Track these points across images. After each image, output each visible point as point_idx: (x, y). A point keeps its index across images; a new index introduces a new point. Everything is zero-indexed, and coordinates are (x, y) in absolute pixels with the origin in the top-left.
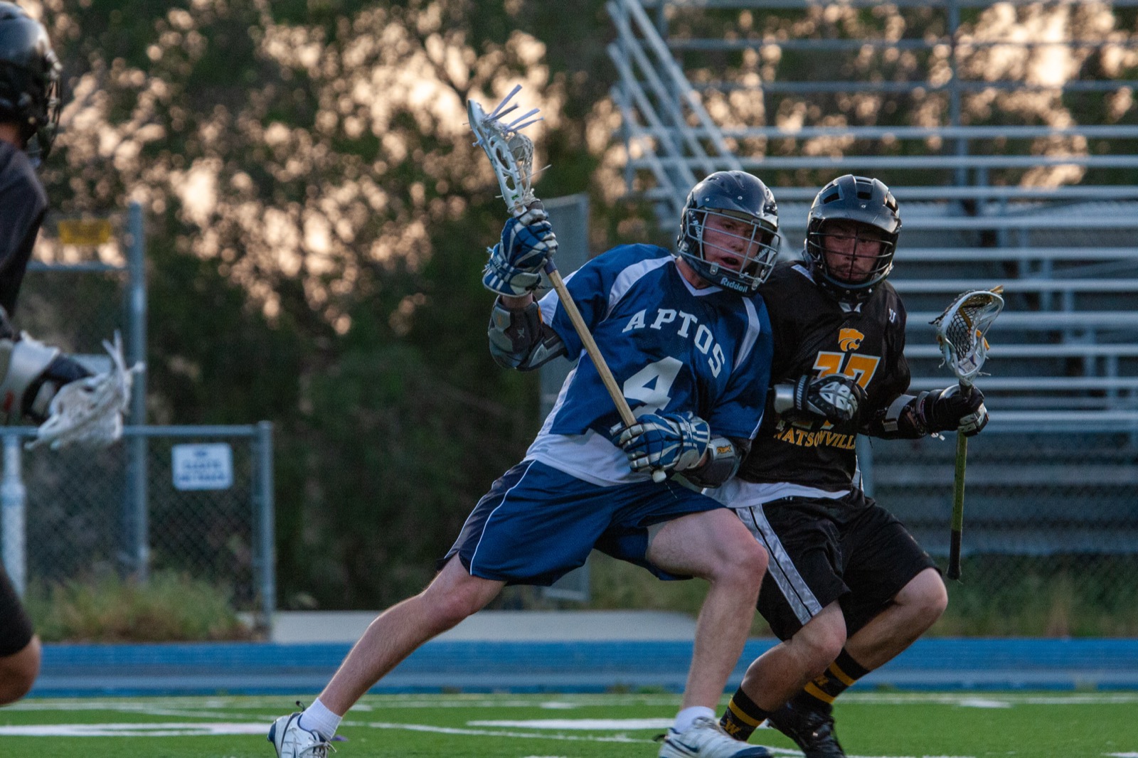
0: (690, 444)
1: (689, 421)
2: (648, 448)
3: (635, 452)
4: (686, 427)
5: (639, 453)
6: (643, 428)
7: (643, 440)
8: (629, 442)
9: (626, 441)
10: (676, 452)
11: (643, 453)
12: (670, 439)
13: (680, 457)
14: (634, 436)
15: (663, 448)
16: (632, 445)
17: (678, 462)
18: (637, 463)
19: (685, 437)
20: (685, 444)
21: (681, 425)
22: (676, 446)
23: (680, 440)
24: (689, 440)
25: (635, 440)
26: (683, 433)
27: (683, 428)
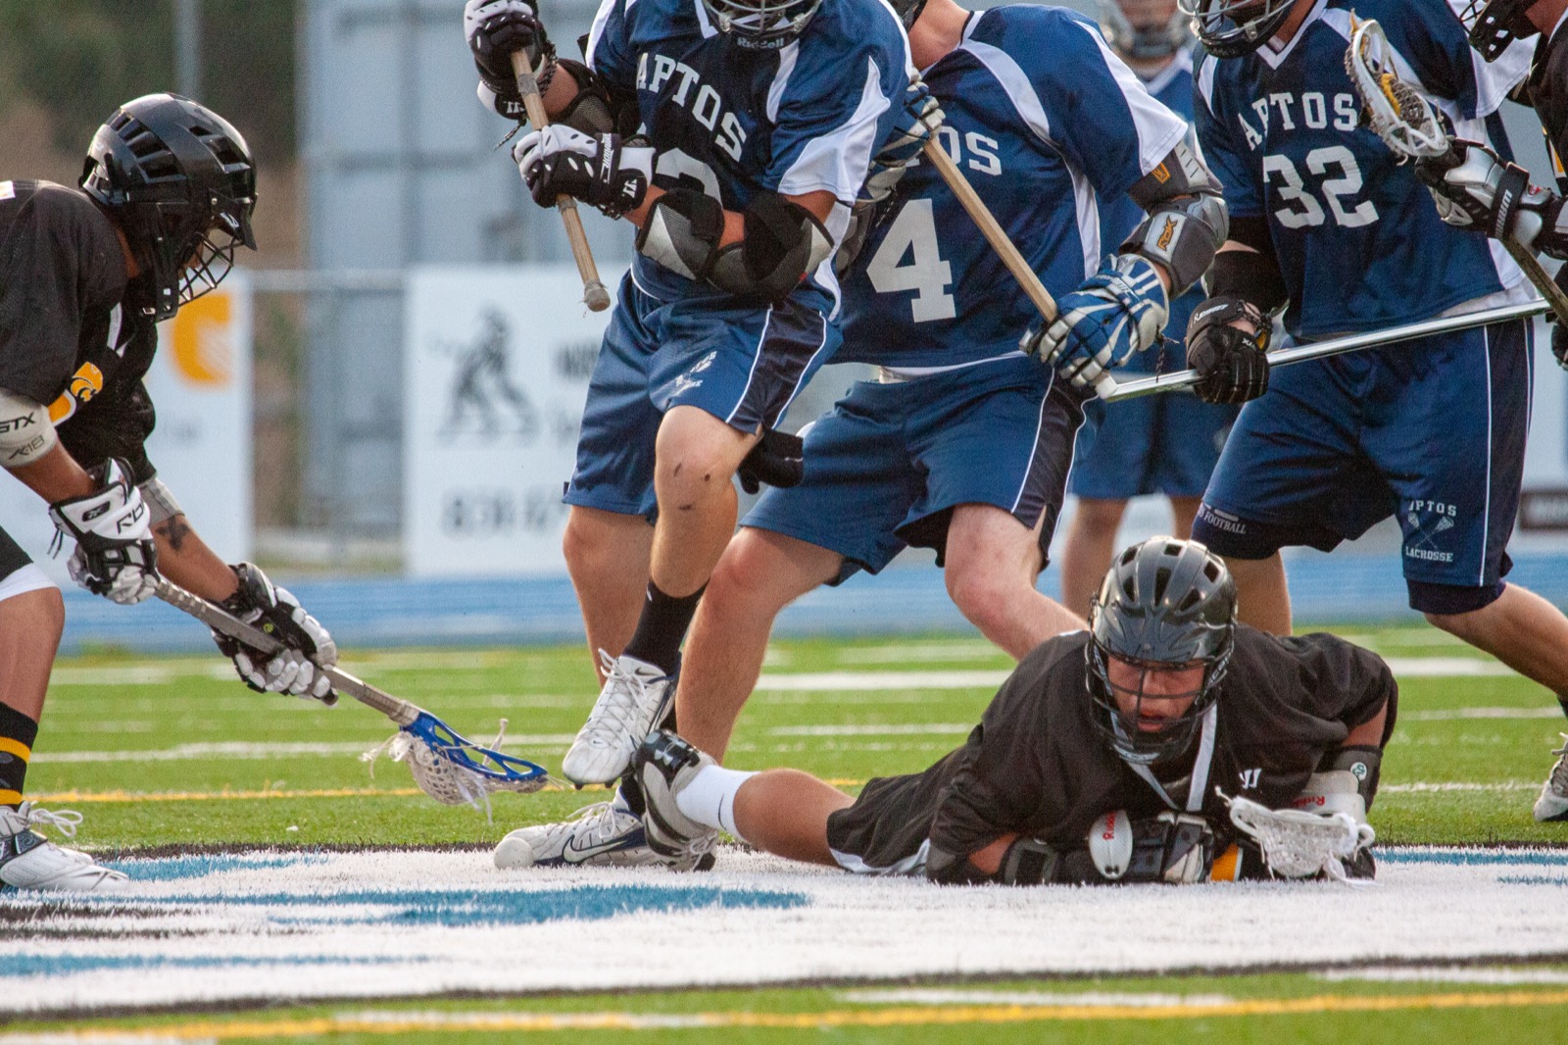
0: (1139, 306)
1: (1118, 275)
2: (1087, 347)
3: (1072, 362)
4: (1118, 286)
5: (1079, 361)
6: (1067, 323)
7: (1075, 340)
8: (1056, 354)
9: (1051, 354)
10: (1128, 329)
11: (1084, 359)
12: (1110, 318)
13: (1138, 330)
14: (1059, 342)
15: (1107, 337)
16: (1062, 354)
17: (1139, 338)
18: (1083, 376)
19: (1127, 301)
20: (1134, 310)
21: (1111, 287)
22: (1124, 320)
23: (1124, 309)
24: (1135, 301)
25: (1064, 344)
26: (1120, 298)
27: (1117, 291)
